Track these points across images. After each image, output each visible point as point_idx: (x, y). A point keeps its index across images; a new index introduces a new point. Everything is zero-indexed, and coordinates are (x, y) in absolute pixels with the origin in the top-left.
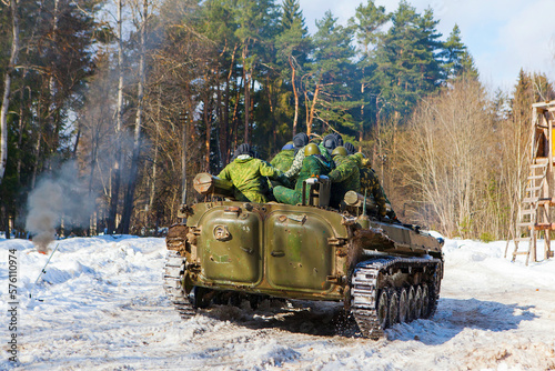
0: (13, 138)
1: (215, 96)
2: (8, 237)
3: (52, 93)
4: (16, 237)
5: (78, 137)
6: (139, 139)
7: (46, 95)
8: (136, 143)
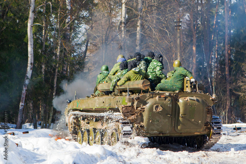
0: (38, 46)
1: (199, 8)
2: (35, 127)
3: (69, 8)
4: (42, 128)
5: (87, 46)
6: (140, 45)
7: (64, 9)
8: (138, 48)
